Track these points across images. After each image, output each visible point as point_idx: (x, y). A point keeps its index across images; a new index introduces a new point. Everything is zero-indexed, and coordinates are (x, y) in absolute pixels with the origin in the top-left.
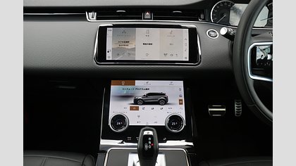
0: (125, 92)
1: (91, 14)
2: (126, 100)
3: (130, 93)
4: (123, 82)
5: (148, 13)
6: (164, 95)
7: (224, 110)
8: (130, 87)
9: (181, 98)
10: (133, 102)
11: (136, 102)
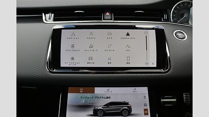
0: (83, 101)
1: (48, 15)
2: (84, 111)
3: (89, 102)
4: (81, 89)
5: (108, 14)
6: (127, 104)
7: (175, 100)
8: (89, 95)
9: (146, 108)
10: (92, 113)
11: (96, 112)
